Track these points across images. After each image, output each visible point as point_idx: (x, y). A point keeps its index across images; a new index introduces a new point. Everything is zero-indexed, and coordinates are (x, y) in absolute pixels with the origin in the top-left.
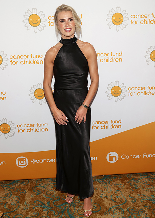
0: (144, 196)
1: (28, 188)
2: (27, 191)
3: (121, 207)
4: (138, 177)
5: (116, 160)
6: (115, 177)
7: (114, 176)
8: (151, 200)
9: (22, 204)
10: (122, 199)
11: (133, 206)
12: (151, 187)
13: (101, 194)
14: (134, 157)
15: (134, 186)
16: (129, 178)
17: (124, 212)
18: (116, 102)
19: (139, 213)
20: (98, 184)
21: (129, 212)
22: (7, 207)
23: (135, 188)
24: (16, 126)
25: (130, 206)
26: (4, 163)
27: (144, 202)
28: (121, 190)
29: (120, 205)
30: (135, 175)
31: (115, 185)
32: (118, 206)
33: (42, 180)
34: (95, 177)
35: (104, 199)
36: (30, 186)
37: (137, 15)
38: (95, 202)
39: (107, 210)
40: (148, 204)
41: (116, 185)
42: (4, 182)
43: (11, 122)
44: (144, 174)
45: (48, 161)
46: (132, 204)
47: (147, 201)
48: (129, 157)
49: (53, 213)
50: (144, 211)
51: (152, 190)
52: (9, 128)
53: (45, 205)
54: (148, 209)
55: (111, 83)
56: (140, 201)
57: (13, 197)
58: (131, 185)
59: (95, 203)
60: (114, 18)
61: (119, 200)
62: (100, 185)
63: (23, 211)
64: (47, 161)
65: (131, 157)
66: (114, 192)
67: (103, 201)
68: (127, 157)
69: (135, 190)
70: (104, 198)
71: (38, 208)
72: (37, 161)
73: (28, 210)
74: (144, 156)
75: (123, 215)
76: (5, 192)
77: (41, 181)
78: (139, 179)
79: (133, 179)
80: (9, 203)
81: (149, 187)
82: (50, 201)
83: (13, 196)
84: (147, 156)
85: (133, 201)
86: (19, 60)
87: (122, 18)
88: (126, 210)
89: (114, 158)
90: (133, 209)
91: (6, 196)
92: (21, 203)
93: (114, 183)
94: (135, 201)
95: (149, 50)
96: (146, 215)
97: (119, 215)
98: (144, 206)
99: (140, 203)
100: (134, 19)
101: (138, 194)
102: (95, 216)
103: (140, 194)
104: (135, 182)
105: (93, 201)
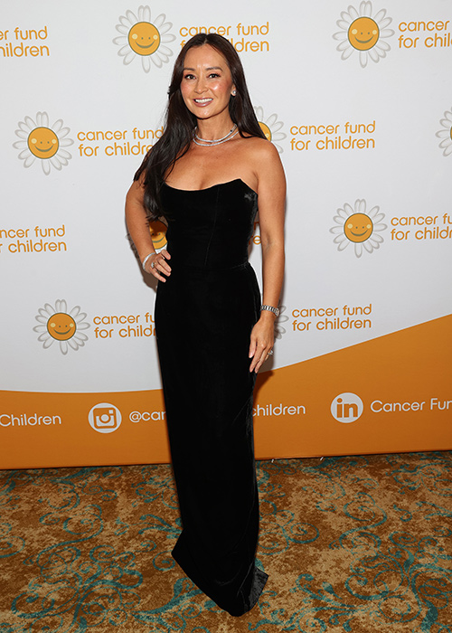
0: (433, 506)
1: (120, 485)
2: (118, 493)
3: (372, 532)
4: (418, 463)
5: (355, 415)
6: (354, 461)
7: (350, 460)
9: (108, 523)
10: (375, 514)
11: (405, 530)
13: (317, 502)
14: (406, 407)
15: (405, 484)
16: (390, 465)
17: (381, 543)
18: (359, 257)
19: (422, 546)
20: (307, 478)
21: (395, 544)
22: (70, 528)
23: (410, 488)
24: (89, 320)
25: (397, 528)
26: (57, 419)
27: (433, 520)
28: (369, 493)
29: (369, 526)
30: (409, 458)
31: (353, 480)
32: (366, 528)
33: (157, 468)
34: (298, 461)
35: (325, 513)
36: (126, 481)
37: (415, 24)
38: (301, 519)
39: (334, 538)
40: (446, 526)
41: (358, 480)
42: (55, 471)
43: (77, 309)
44: (433, 455)
46: (401, 524)
47: (441, 519)
48: (392, 407)
50: (434, 542)
52: (72, 325)
53: (171, 525)
54: (444, 536)
55: (346, 204)
56: (423, 518)
57: (85, 507)
58: (396, 482)
59: (303, 523)
60: (354, 32)
61: (367, 515)
62: (315, 480)
63: (113, 538)
65: (397, 406)
66: (352, 497)
67: (325, 517)
68: (388, 408)
69: (411, 493)
70: (327, 510)
71: (152, 533)
72: (146, 416)
73: (126, 537)
74: (432, 404)
75: (380, 549)
76: (62, 494)
77: (154, 469)
78: (420, 467)
79: (402, 466)
80: (75, 520)
81: (446, 485)
83: (83, 504)
84: (442, 406)
85: (405, 518)
86: (102, 144)
87: (375, 32)
88: (385, 538)
89: (351, 410)
90: (404, 536)
91: (66, 504)
92: (106, 521)
93: (351, 476)
94: (409, 518)
95: (449, 115)
96: (441, 549)
97: (367, 549)
98: (434, 529)
99: (423, 522)
100: (407, 34)
101: (417, 501)
102: (306, 550)
103: (424, 502)
104: (408, 474)
105: (296, 517)
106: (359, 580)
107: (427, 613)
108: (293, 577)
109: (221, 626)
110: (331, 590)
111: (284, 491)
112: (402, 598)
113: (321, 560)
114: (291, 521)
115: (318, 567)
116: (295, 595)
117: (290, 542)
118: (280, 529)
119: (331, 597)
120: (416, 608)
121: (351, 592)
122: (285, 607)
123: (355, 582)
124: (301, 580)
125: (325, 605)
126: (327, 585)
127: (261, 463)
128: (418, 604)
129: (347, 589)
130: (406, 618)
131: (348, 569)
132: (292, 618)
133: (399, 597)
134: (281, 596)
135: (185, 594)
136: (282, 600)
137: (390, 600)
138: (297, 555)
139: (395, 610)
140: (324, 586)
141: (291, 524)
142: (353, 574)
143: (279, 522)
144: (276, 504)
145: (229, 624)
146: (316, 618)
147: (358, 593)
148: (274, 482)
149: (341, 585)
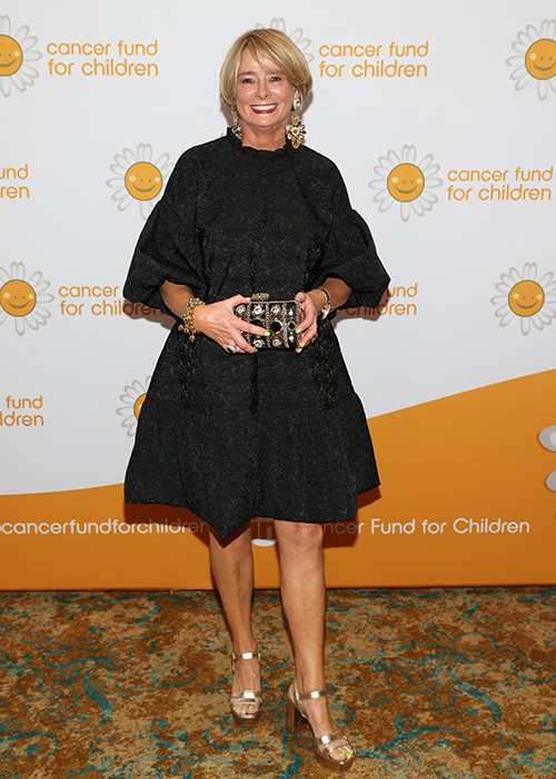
0: (352, 651)
4: (353, 602)
5: (274, 536)
6: (275, 596)
7: (270, 595)
8: (371, 663)
10: (274, 658)
12: (387, 629)
13: (208, 641)
14: (340, 528)
20: (208, 613)
23: (332, 629)
27: (344, 667)
28: (278, 634)
30: (345, 595)
31: (264, 618)
33: (22, 596)
34: (205, 594)
35: (213, 654)
37: (340, 48)
38: (181, 660)
39: (212, 682)
40: (356, 673)
41: (271, 618)
44: (376, 592)
45: (44, 528)
47: (354, 666)
49: (36, 684)
51: (385, 637)
53: (15, 661)
54: (349, 684)
56: (332, 664)
59: (182, 664)
64: (38, 529)
67: (211, 658)
70: (217, 650)
72: (7, 528)
77: (17, 597)
78: (355, 606)
79: (333, 604)
81: (377, 627)
82: (36, 652)
84: (386, 529)
88: (276, 684)
89: (269, 529)
93: (264, 614)
95: (384, 162)
96: (338, 698)
98: (341, 677)
99: (330, 668)
100: (330, 60)
101: (334, 645)
102: (173, 694)
103: (341, 647)
104: (337, 614)
105: (176, 658)
106: (223, 729)
107: (290, 765)
108: (145, 723)
109: (37, 771)
110: (184, 738)
111: (172, 627)
112: (266, 749)
113: (186, 705)
114: (167, 661)
115: (178, 713)
116: (138, 743)
117: (157, 684)
118: (151, 670)
119: (182, 745)
120: (279, 760)
121: (208, 741)
122: (121, 754)
123: (217, 730)
124: (153, 725)
125: (170, 753)
126: (181, 733)
127: (157, 594)
128: (283, 755)
129: (204, 738)
130: (261, 770)
131: (216, 716)
132: (125, 766)
133: (264, 748)
134: (121, 743)
135: (6, 737)
136: (121, 747)
137: (250, 751)
138: (160, 700)
139: (251, 762)
140: (178, 733)
141: (166, 665)
142: (219, 722)
143: (151, 662)
144: (156, 642)
145: (47, 769)
146: (154, 766)
147: (215, 742)
148: (164, 617)
149: (200, 732)
